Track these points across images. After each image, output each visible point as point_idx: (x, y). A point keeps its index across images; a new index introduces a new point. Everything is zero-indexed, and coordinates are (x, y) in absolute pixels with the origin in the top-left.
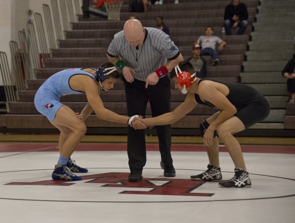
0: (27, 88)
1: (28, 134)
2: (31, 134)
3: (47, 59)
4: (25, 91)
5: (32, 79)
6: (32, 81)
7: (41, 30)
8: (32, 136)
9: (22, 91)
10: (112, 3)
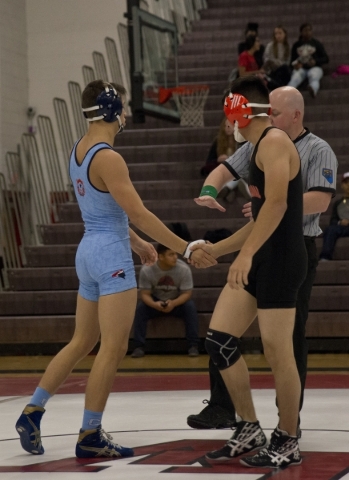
0: (25, 262)
1: (30, 355)
2: (36, 355)
3: (62, 204)
4: (20, 269)
5: (33, 246)
6: (36, 250)
7: (51, 149)
8: (36, 358)
9: (15, 269)
10: (188, 93)
